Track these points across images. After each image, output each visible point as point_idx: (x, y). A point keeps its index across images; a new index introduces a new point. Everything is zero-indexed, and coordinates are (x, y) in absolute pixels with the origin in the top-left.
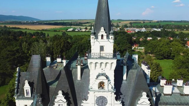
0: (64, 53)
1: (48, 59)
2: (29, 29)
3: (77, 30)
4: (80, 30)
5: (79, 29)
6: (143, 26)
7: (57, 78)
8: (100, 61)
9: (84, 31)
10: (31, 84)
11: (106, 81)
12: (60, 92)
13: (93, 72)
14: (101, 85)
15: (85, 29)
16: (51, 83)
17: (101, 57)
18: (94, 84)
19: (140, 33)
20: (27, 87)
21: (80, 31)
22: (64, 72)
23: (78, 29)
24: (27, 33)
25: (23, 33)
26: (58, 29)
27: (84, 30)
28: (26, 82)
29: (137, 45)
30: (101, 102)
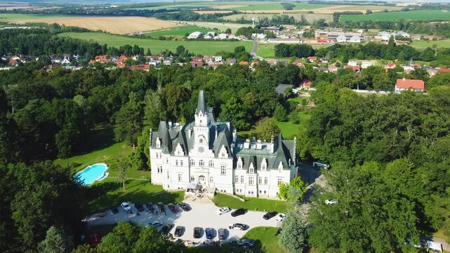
0: (181, 105)
1: (170, 123)
2: (105, 32)
3: (208, 37)
4: (216, 35)
5: (213, 33)
6: (361, 25)
7: (177, 136)
8: (199, 128)
9: (224, 40)
10: (161, 140)
11: (203, 139)
12: (179, 144)
13: (196, 133)
14: (201, 141)
15: (226, 33)
16: (174, 139)
17: (200, 126)
18: (197, 139)
19: (339, 49)
20: (158, 142)
21: (215, 38)
22: (180, 134)
23: (210, 35)
24: (108, 47)
25: (100, 47)
26: (167, 33)
27: (223, 36)
28: (158, 138)
29: (310, 83)
30: (201, 150)
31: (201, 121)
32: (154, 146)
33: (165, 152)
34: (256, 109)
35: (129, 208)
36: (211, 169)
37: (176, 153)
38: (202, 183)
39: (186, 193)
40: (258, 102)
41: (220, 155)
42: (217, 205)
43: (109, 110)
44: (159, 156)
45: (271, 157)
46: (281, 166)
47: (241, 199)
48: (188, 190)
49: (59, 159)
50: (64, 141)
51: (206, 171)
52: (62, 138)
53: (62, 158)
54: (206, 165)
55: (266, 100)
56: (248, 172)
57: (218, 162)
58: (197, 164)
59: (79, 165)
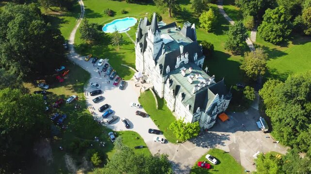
16: (143, 36)
17: (150, 40)
41: (156, 68)
42: (139, 98)
46: (188, 107)
47: (157, 106)
56: (170, 93)
59: (126, 13)
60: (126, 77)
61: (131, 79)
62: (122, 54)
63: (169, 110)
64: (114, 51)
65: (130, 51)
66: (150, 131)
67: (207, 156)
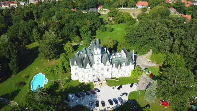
8: (97, 55)
10: (77, 62)
11: (99, 59)
12: (88, 63)
13: (96, 58)
20: (75, 63)
28: (75, 61)
29: (102, 6)
30: (98, 64)
31: (98, 52)
32: (73, 64)
33: (81, 68)
34: (92, 27)
35: (73, 98)
36: (102, 71)
37: (87, 67)
38: (98, 76)
39: (94, 83)
40: (93, 24)
41: (107, 65)
42: (109, 86)
43: (21, 39)
44: (76, 69)
45: (126, 60)
46: (131, 63)
47: (117, 80)
48: (94, 82)
49: (13, 75)
50: (15, 66)
51: (100, 72)
52: (13, 65)
53: (15, 74)
54: (100, 69)
55: (96, 23)
56: (118, 68)
57: (105, 68)
58: (96, 70)
59: (28, 77)
60: (91, 87)
61: (94, 85)
62: (69, 87)
63: (120, 78)
64: (64, 90)
65: (68, 83)
66: (131, 86)
67: (147, 73)
